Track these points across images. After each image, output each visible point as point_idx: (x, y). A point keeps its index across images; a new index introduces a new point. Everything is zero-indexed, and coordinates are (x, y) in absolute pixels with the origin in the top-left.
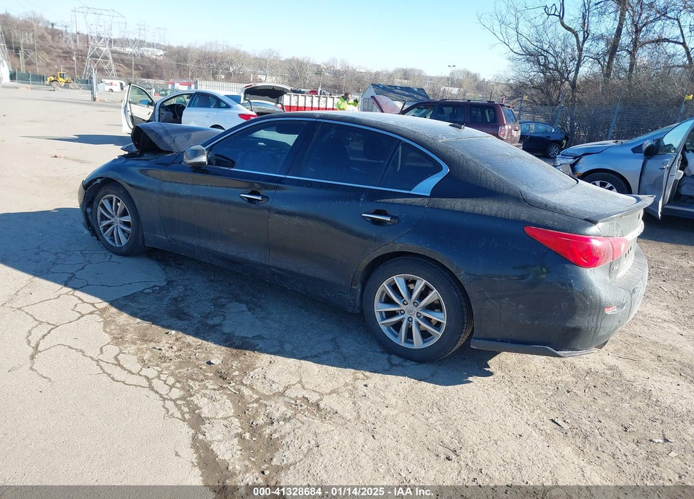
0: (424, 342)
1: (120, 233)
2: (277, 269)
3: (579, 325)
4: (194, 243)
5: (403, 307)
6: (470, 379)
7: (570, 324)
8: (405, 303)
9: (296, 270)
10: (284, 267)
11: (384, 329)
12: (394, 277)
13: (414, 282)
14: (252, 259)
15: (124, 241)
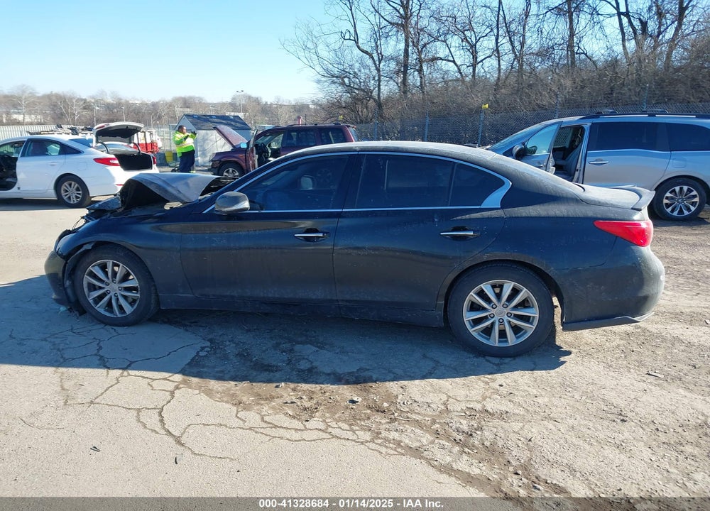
0: (517, 338)
1: (122, 301)
2: (347, 301)
3: (647, 293)
4: (235, 294)
5: (494, 311)
6: (562, 359)
7: (642, 294)
8: (494, 306)
9: (370, 298)
10: (355, 298)
11: (475, 334)
12: (482, 285)
13: (501, 286)
14: (314, 297)
15: (128, 309)
